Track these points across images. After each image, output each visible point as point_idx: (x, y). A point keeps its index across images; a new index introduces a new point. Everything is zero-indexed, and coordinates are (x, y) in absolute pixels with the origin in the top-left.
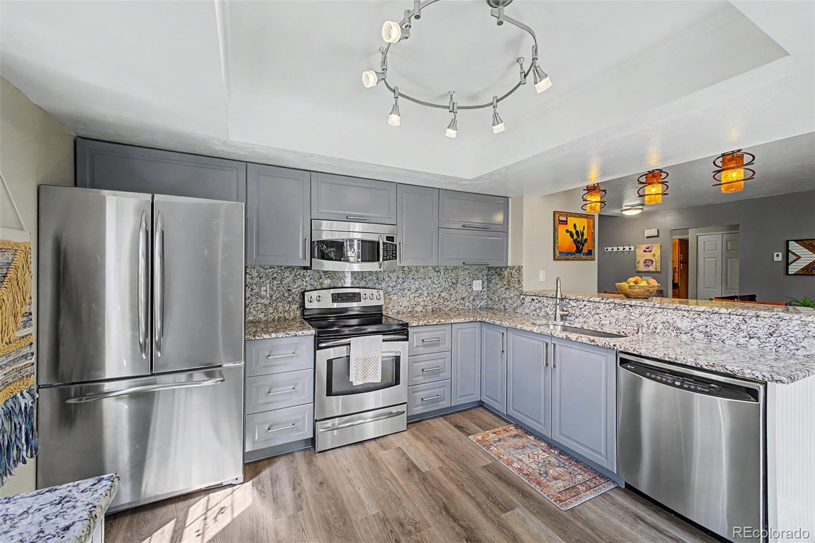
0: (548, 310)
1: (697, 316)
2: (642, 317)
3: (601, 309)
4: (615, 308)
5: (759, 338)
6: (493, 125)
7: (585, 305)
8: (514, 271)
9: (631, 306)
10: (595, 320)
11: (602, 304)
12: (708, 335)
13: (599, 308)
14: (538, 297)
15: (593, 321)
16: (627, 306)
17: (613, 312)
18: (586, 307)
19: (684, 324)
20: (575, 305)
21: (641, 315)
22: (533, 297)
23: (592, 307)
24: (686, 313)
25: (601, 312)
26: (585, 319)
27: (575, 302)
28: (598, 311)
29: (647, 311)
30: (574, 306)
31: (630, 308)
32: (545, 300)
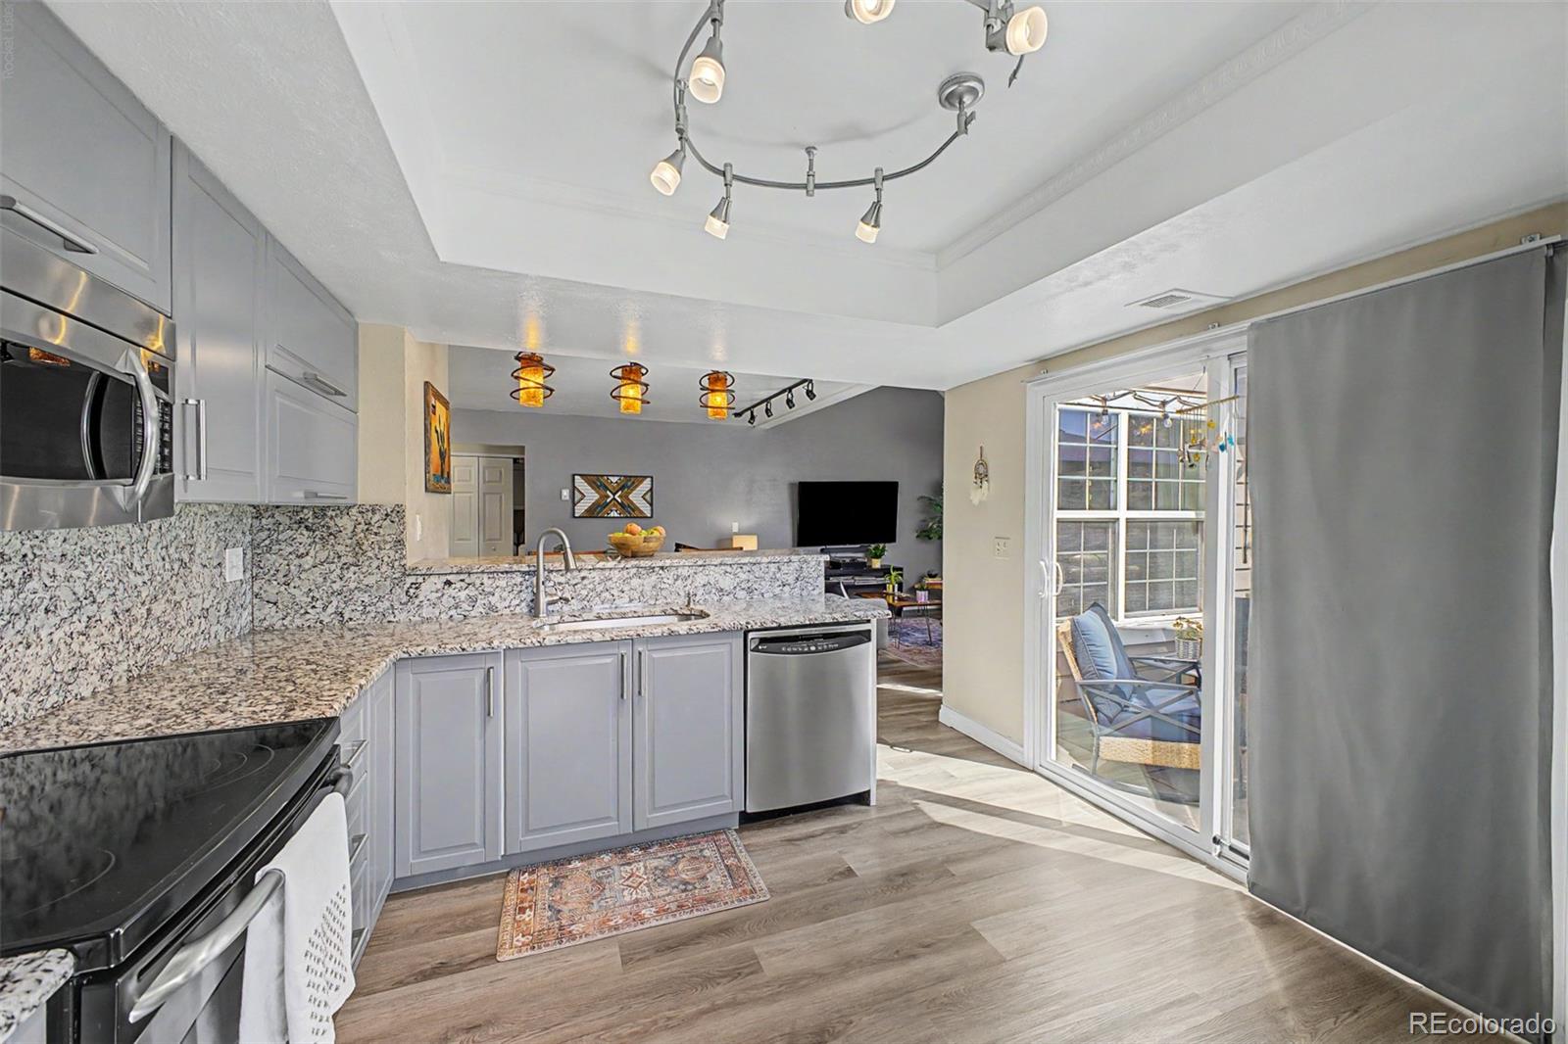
0: (493, 600)
1: (739, 570)
2: (677, 583)
3: (615, 580)
4: (638, 575)
5: (789, 585)
6: (712, 214)
7: (583, 578)
8: (377, 517)
9: (662, 568)
10: (603, 603)
11: (616, 572)
12: (749, 590)
13: (610, 579)
14: (462, 577)
15: (599, 602)
16: (657, 569)
17: (635, 582)
18: (585, 582)
19: (727, 583)
20: (562, 580)
21: (676, 580)
22: (449, 578)
23: (597, 578)
24: (729, 569)
25: (613, 586)
26: (586, 602)
27: (562, 575)
28: (609, 583)
29: (684, 572)
30: (560, 584)
31: (661, 572)
32: (485, 581)
